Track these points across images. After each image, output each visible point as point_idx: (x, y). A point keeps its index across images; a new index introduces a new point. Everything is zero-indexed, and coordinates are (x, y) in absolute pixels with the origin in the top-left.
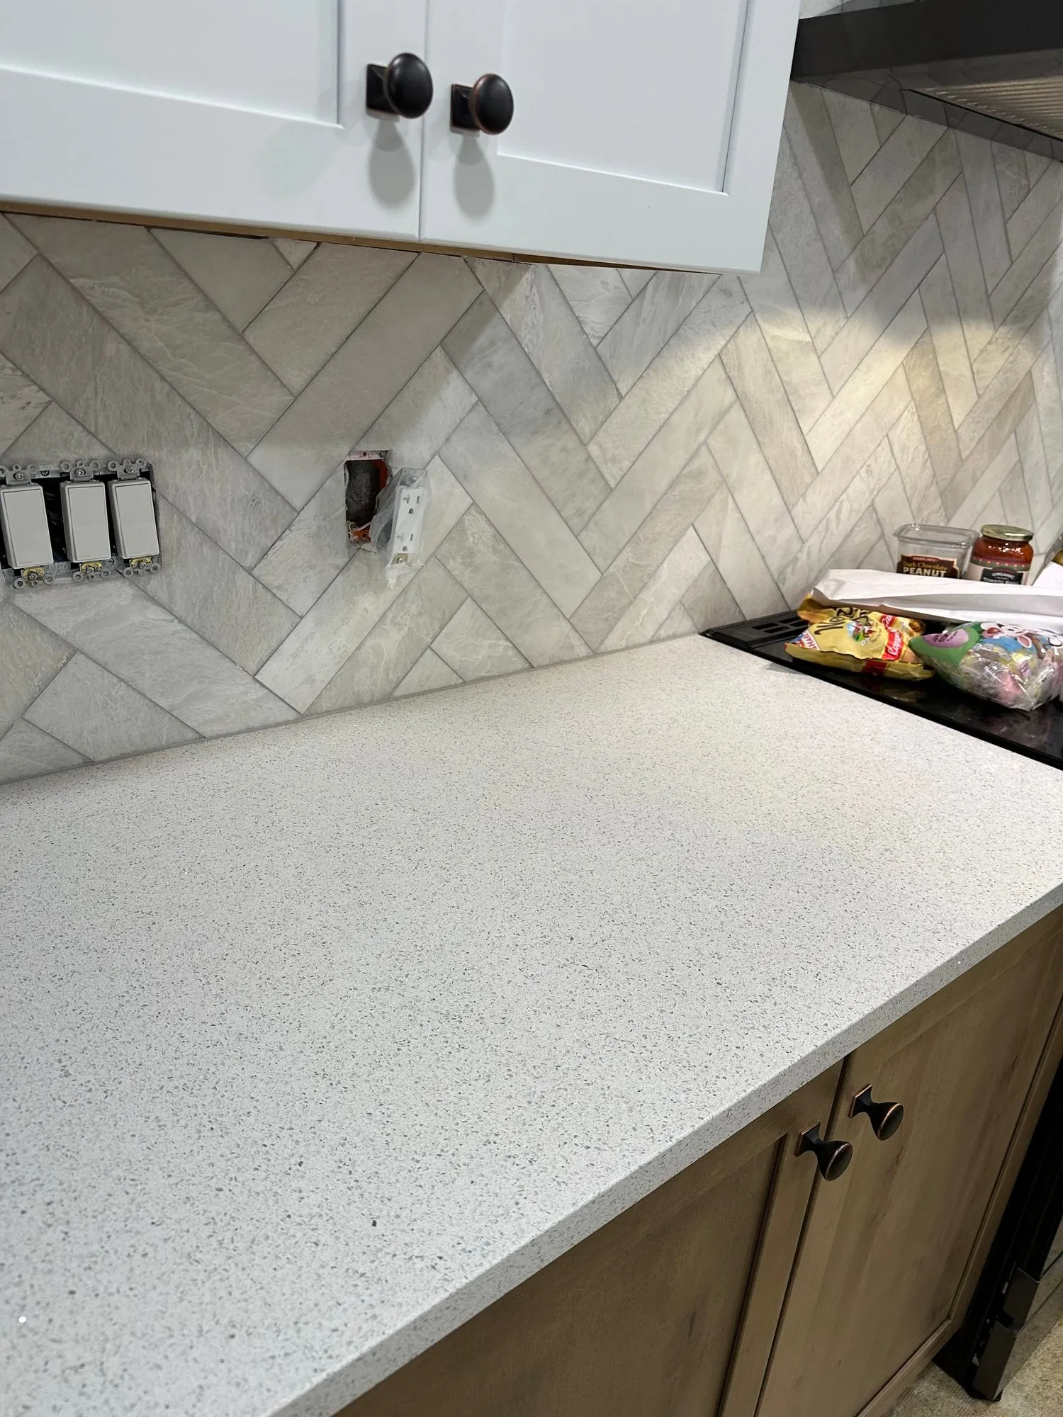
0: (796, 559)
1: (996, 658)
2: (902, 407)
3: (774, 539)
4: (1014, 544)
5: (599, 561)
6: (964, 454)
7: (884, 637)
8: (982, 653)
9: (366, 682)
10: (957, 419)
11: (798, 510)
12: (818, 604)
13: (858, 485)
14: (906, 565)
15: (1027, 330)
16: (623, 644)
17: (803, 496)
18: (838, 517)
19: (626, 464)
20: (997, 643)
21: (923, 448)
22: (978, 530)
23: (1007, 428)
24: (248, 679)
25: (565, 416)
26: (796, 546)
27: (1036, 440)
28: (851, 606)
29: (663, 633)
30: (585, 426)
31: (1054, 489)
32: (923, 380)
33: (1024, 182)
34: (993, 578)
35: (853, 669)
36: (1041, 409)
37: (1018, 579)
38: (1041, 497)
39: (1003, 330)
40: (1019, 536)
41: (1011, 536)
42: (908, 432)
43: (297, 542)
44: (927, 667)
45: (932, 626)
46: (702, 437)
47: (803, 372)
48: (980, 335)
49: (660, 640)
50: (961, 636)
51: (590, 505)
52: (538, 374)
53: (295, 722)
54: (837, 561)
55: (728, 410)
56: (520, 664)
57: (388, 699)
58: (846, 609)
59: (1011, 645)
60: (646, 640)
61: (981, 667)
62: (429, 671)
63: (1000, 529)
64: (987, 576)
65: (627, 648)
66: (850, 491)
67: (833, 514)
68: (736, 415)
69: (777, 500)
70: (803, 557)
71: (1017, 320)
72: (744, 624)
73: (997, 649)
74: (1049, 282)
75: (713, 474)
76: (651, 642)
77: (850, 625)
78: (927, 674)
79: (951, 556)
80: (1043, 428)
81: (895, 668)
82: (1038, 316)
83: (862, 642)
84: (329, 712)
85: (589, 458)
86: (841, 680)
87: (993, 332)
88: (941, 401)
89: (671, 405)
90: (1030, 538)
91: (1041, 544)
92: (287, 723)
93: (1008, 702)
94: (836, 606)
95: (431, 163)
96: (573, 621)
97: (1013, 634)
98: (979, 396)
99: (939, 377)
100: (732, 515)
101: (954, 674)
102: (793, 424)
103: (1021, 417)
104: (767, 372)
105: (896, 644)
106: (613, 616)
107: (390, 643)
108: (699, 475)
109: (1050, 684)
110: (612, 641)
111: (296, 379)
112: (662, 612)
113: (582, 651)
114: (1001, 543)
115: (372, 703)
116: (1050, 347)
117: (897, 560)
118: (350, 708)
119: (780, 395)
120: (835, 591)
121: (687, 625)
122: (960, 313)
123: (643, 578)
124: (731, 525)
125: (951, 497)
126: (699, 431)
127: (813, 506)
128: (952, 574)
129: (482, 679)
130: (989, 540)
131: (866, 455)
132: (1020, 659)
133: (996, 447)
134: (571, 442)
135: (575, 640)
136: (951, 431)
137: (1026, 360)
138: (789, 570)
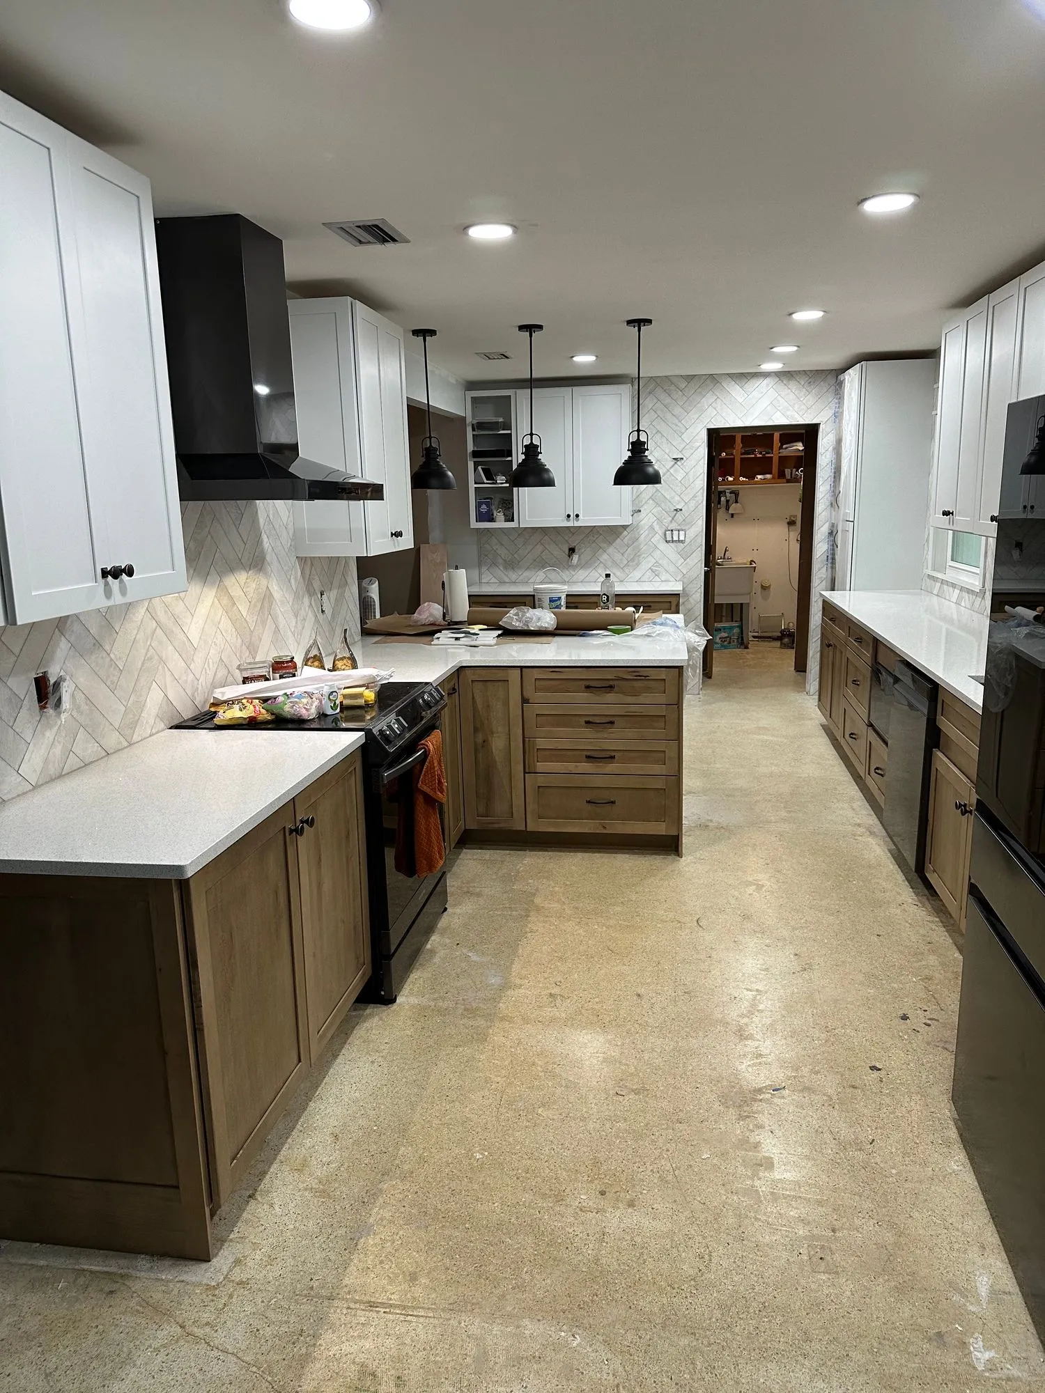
0: (198, 688)
1: (296, 702)
2: (220, 613)
3: (186, 681)
4: (287, 662)
5: (124, 703)
6: (252, 629)
7: (252, 707)
8: (291, 702)
9: (53, 770)
10: (244, 614)
11: (192, 666)
12: (217, 704)
13: (212, 651)
14: (246, 680)
15: (260, 570)
16: (140, 738)
17: (193, 660)
18: (209, 666)
19: (124, 659)
20: (295, 697)
21: (234, 630)
22: (270, 659)
23: (266, 613)
24: (16, 773)
25: (101, 646)
26: (196, 682)
27: (280, 616)
28: (232, 701)
29: (154, 731)
30: (107, 647)
31: (296, 636)
32: (225, 601)
33: (239, 512)
34: (284, 678)
35: (244, 723)
36: (277, 601)
37: (294, 675)
38: (291, 641)
39: (250, 572)
40: (289, 659)
41: (285, 659)
42: (225, 624)
43: (24, 712)
44: (272, 714)
45: (265, 700)
46: (149, 643)
47: (179, 608)
48: (242, 576)
49: (153, 734)
50: (281, 699)
51: (115, 679)
52: (89, 631)
53: (33, 790)
54: (214, 686)
55: (155, 630)
56: (104, 754)
57: (60, 776)
58: (231, 702)
59: (300, 697)
60: (148, 735)
61: (292, 707)
62: (73, 762)
63: (280, 657)
64: (281, 677)
65: (141, 740)
66: (210, 654)
67: (206, 666)
68: (159, 631)
69: (183, 664)
70: (200, 687)
71: (255, 567)
72: (185, 721)
73: (296, 700)
74: (263, 548)
75: (156, 657)
76: (150, 736)
77: (236, 707)
78: (273, 717)
79: (263, 672)
80: (281, 609)
81: (260, 718)
82: (263, 563)
83: (244, 711)
84: (42, 785)
85: (112, 660)
86: (241, 727)
87: (246, 574)
88: (235, 607)
89: (135, 632)
90: (293, 658)
91: (299, 661)
92: (30, 791)
93: (306, 718)
94: (225, 702)
95: (114, 586)
96: (119, 730)
97: (299, 693)
98: (250, 602)
99: (231, 598)
100: (168, 674)
101: (284, 713)
102: (181, 631)
103: (270, 606)
104: (166, 612)
105: (257, 709)
106: (133, 725)
107: (58, 750)
108: (151, 658)
109: (318, 708)
110: (136, 738)
111: (17, 651)
112: (151, 721)
113: (126, 744)
114: (283, 662)
115: (56, 778)
116: (272, 574)
117: (241, 679)
118: (49, 782)
119: (173, 619)
120: (223, 697)
121: (162, 726)
122: (232, 570)
123: (141, 707)
124: (169, 679)
125: (253, 650)
126: (147, 641)
127: (197, 664)
128: (267, 679)
129: (92, 762)
130: (277, 663)
131: (212, 637)
132: (304, 701)
133: (264, 623)
134: (104, 654)
135: (122, 739)
136: (243, 620)
137: (264, 582)
138: (196, 693)
